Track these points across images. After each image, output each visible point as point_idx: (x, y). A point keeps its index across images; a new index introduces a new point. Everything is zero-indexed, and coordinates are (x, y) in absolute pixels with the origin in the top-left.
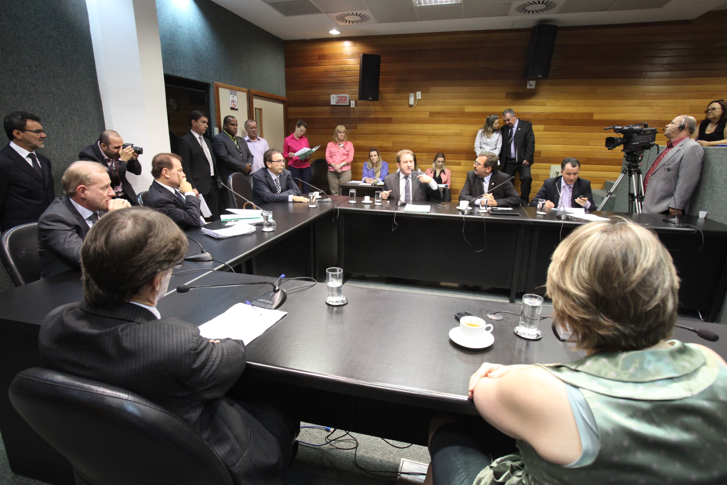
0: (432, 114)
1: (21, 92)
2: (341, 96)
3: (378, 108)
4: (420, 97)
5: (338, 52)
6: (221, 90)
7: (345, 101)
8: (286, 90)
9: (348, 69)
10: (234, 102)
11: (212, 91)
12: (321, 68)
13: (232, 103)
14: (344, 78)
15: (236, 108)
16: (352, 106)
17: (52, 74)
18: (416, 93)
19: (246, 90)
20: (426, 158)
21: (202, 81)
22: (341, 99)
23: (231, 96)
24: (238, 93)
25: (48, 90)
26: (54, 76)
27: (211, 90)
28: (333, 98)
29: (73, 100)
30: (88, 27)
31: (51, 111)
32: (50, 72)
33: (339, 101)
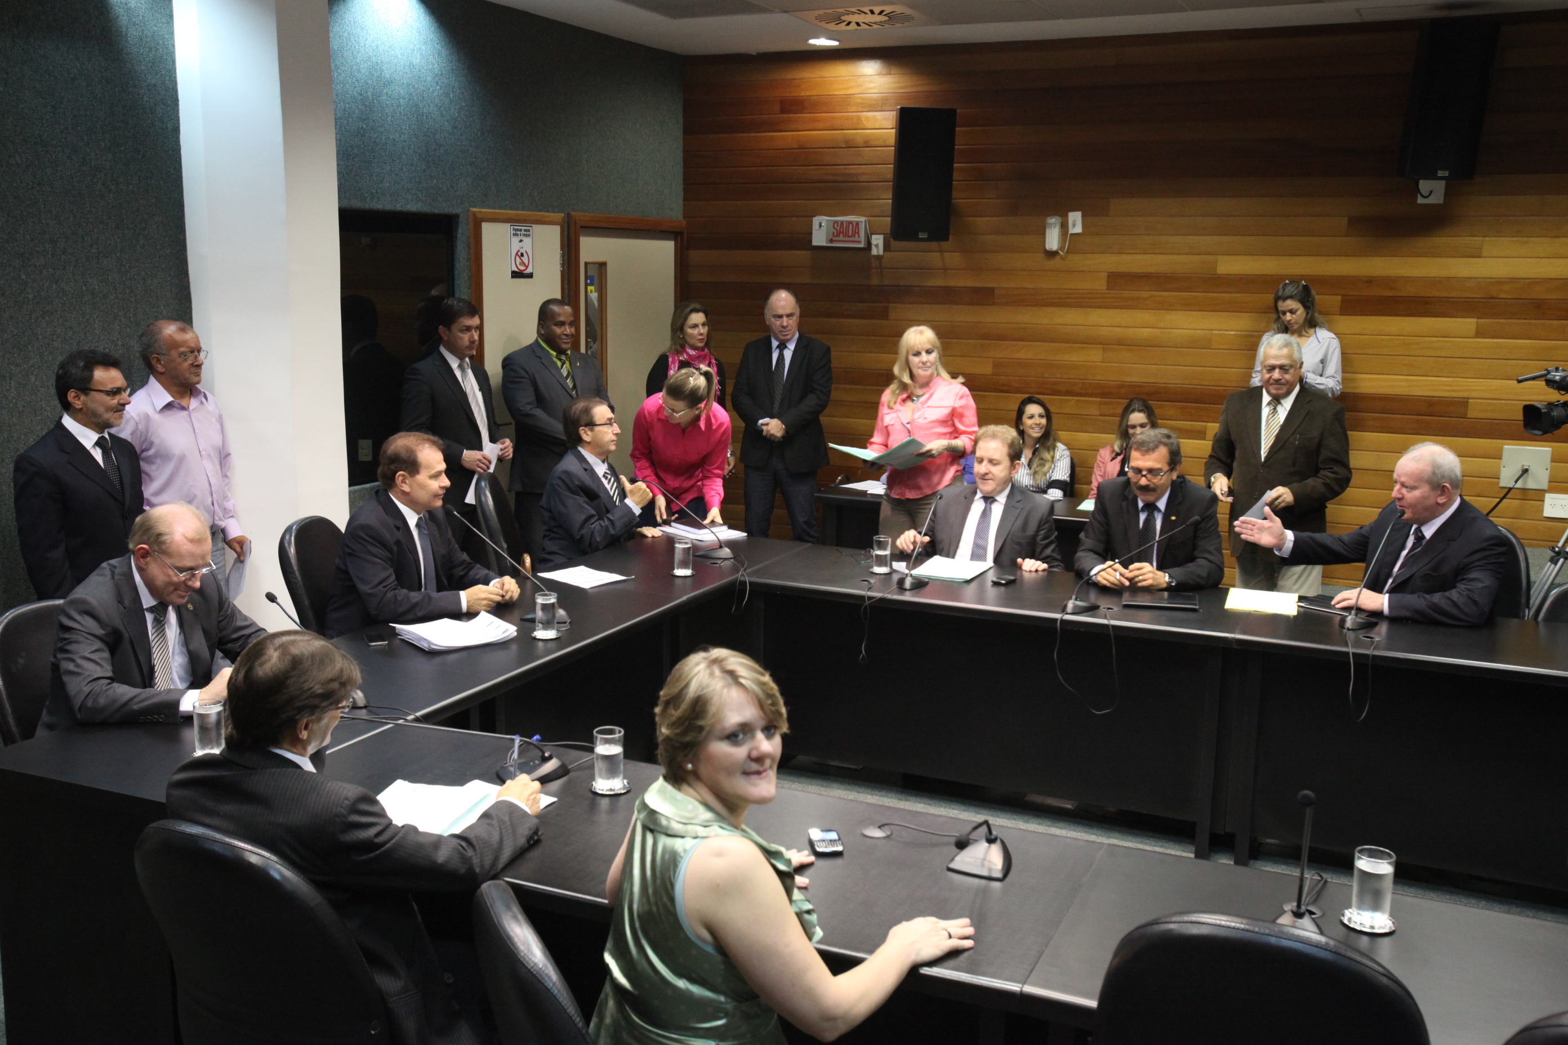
0: (1116, 279)
1: (32, 299)
2: (842, 223)
3: (954, 259)
4: (1078, 229)
5: (838, 90)
6: (485, 226)
7: (853, 235)
8: (685, 200)
9: (865, 142)
10: (522, 255)
11: (462, 233)
12: (785, 138)
13: (518, 258)
14: (853, 170)
15: (529, 270)
16: (874, 252)
17: (94, 250)
18: (1067, 216)
19: (559, 216)
20: (1098, 413)
21: (436, 211)
22: (841, 230)
23: (515, 240)
24: (537, 229)
25: (84, 288)
26: (99, 254)
27: (460, 230)
28: (820, 226)
29: (131, 302)
30: (176, 130)
31: (85, 334)
32: (91, 246)
33: (838, 235)
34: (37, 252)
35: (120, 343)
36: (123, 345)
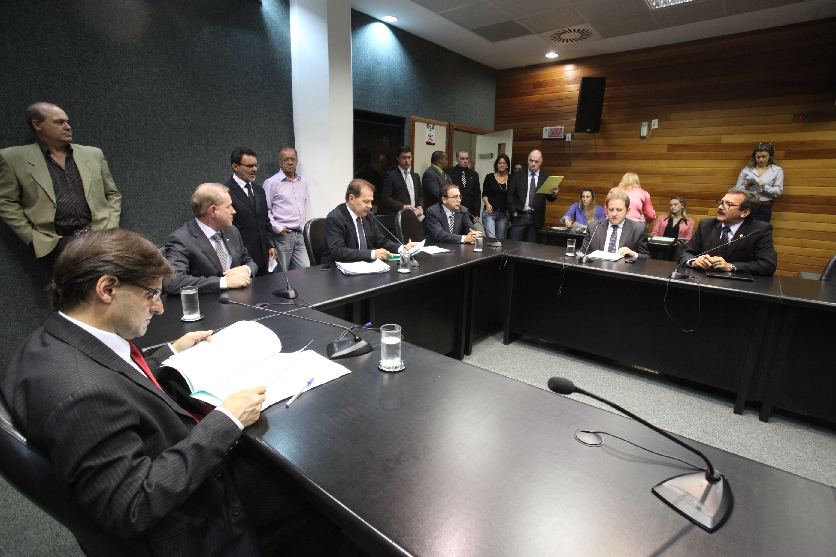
0: (672, 147)
1: (228, 131)
2: (555, 129)
3: (600, 142)
4: (656, 127)
5: (556, 77)
6: (417, 124)
7: (559, 134)
8: (495, 124)
9: (566, 97)
10: (431, 136)
11: (407, 125)
12: (534, 98)
13: (429, 137)
14: (561, 108)
15: (433, 142)
16: (567, 140)
17: (254, 114)
18: (651, 122)
19: (446, 123)
20: (658, 203)
21: (397, 115)
22: (554, 132)
23: (428, 130)
24: (437, 127)
25: (250, 129)
26: (256, 116)
27: (406, 124)
28: (546, 131)
30: (290, 70)
33: (553, 134)
34: (231, 113)
35: (264, 152)
36: (266, 153)
